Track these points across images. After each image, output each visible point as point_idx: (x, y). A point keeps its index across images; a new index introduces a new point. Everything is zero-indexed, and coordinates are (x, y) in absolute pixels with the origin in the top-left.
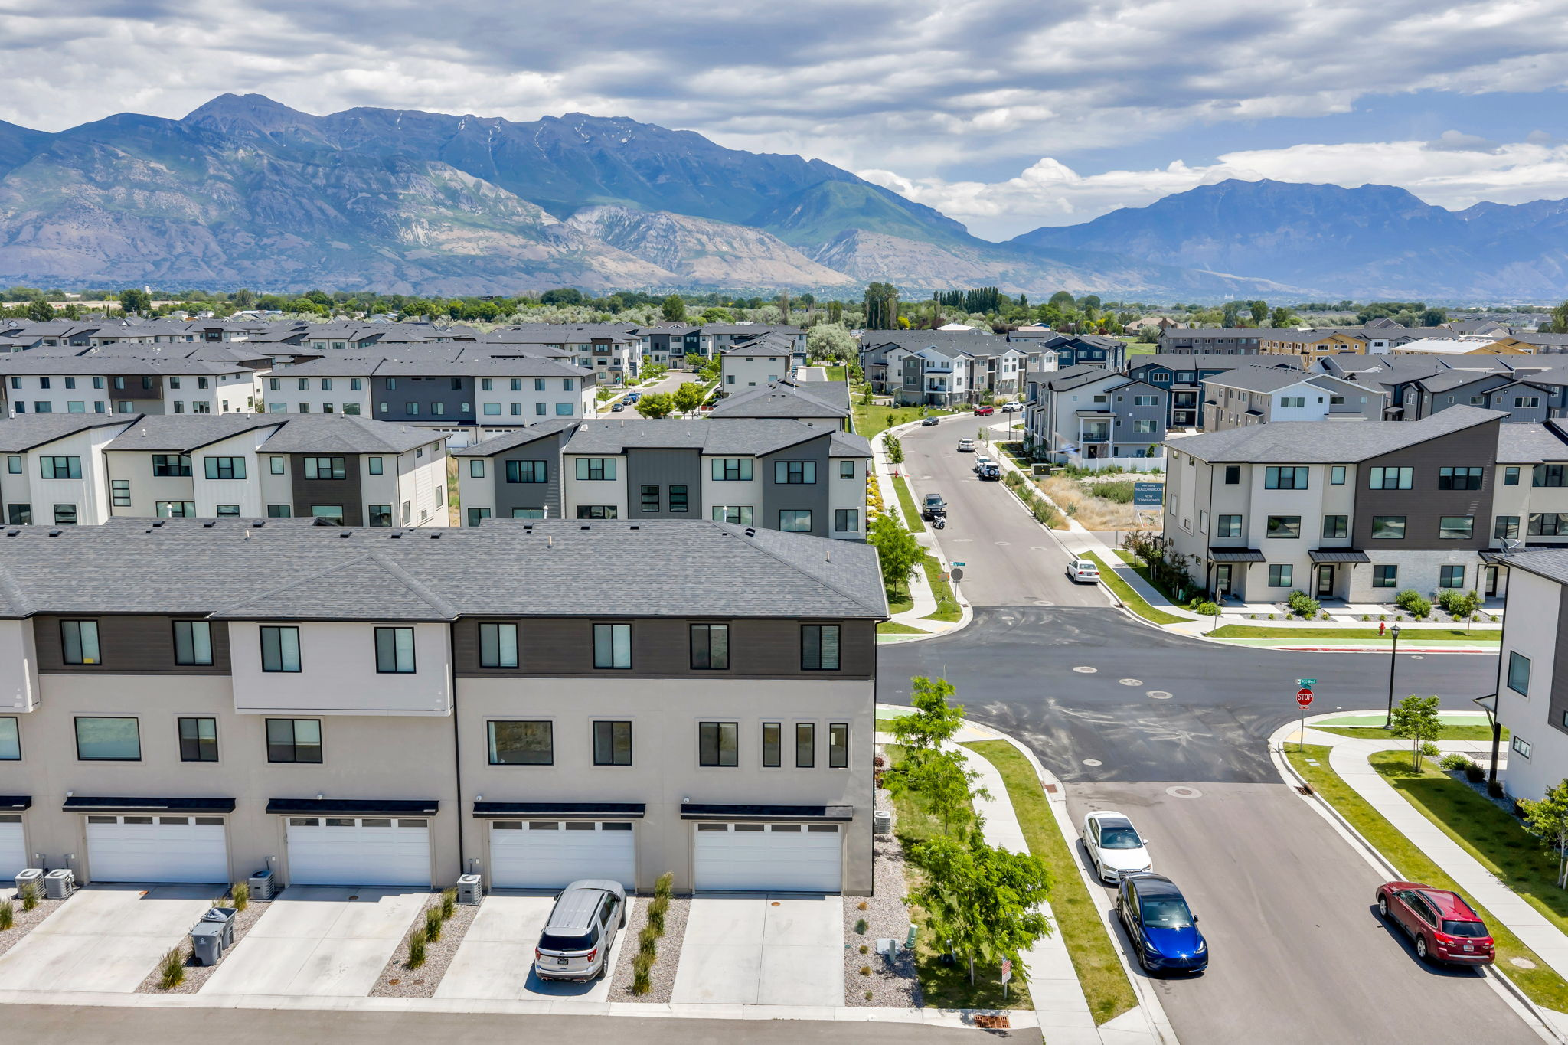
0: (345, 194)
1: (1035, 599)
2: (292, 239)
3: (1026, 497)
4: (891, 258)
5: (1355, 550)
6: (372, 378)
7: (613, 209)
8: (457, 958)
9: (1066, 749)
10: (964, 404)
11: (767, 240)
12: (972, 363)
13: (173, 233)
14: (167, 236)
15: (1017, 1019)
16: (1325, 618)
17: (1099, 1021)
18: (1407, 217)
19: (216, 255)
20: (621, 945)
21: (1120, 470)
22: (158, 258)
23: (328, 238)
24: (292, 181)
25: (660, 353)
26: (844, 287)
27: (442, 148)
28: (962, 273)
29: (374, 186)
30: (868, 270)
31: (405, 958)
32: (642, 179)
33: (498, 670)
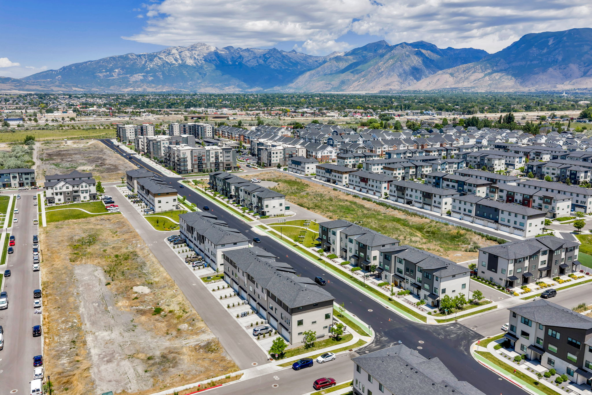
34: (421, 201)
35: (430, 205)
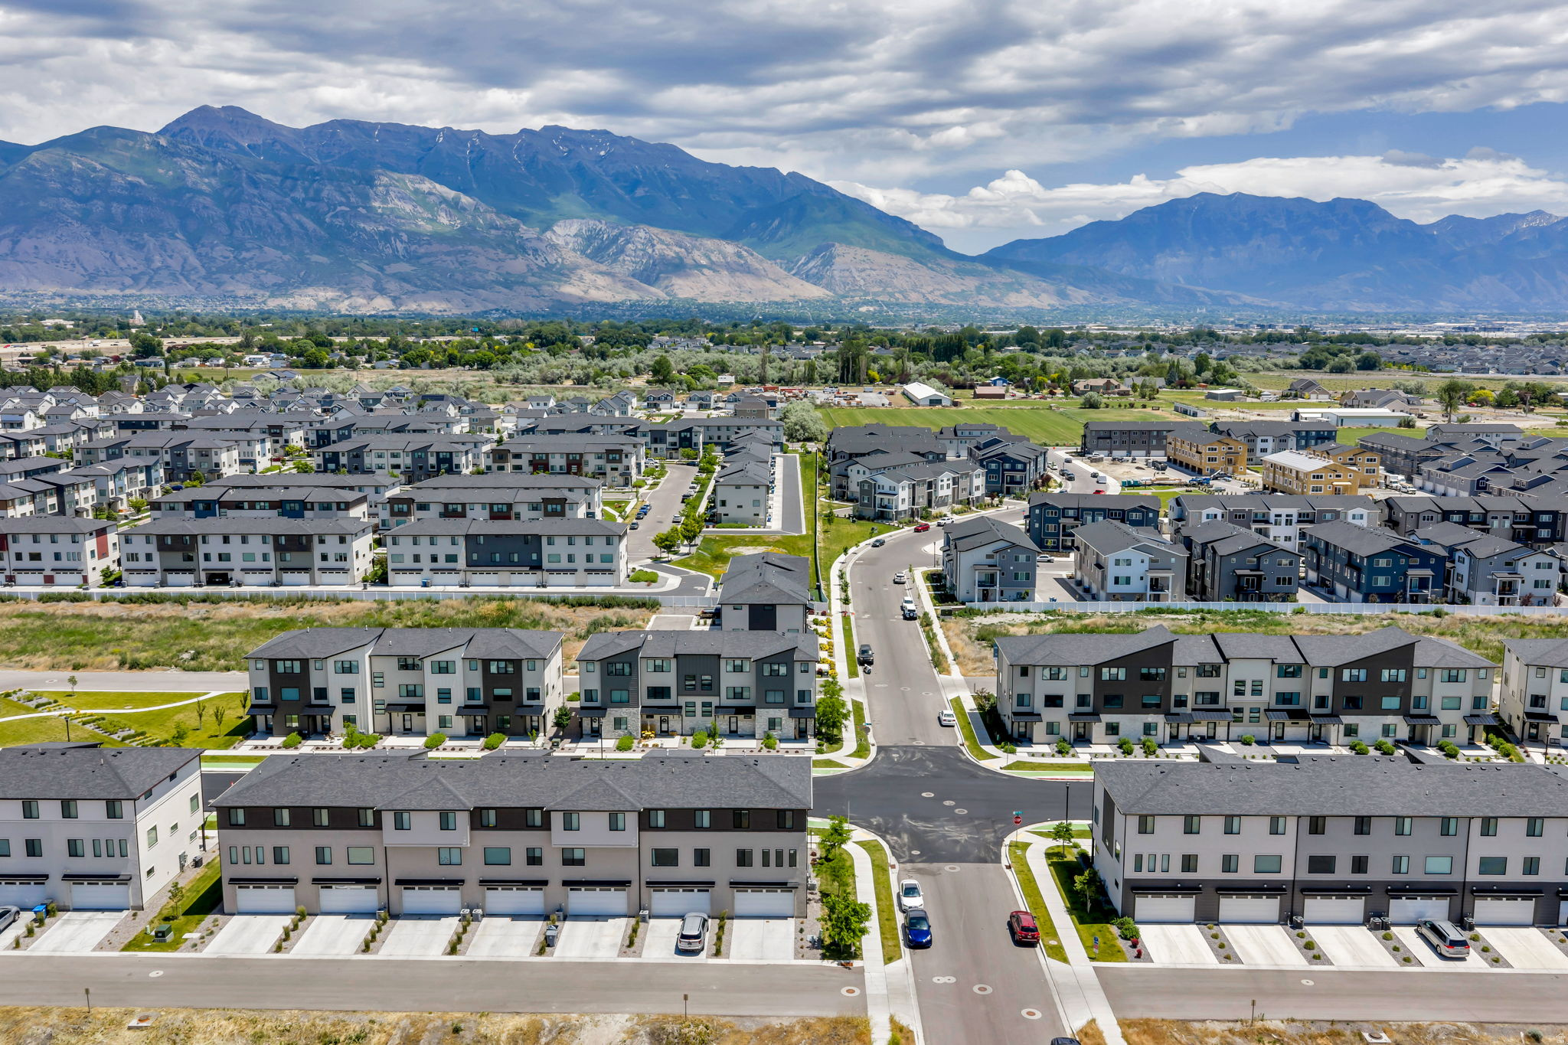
0: (323, 207)
1: (914, 739)
2: (271, 253)
3: (931, 639)
4: (868, 272)
5: (1095, 714)
6: (467, 537)
7: (591, 222)
8: (646, 943)
9: (905, 845)
10: (907, 519)
11: (745, 253)
12: (914, 485)
13: (151, 245)
14: (145, 250)
15: (856, 963)
16: (1073, 756)
17: (886, 964)
18: (1377, 230)
19: (195, 269)
20: (709, 938)
21: (1001, 611)
22: (136, 272)
23: (307, 251)
24: (271, 195)
25: (658, 446)
26: (821, 301)
27: (420, 160)
28: (937, 287)
29: (353, 200)
30: (845, 284)
31: (627, 943)
32: (620, 191)
33: (657, 829)
34: (271, 564)
35: (306, 570)
